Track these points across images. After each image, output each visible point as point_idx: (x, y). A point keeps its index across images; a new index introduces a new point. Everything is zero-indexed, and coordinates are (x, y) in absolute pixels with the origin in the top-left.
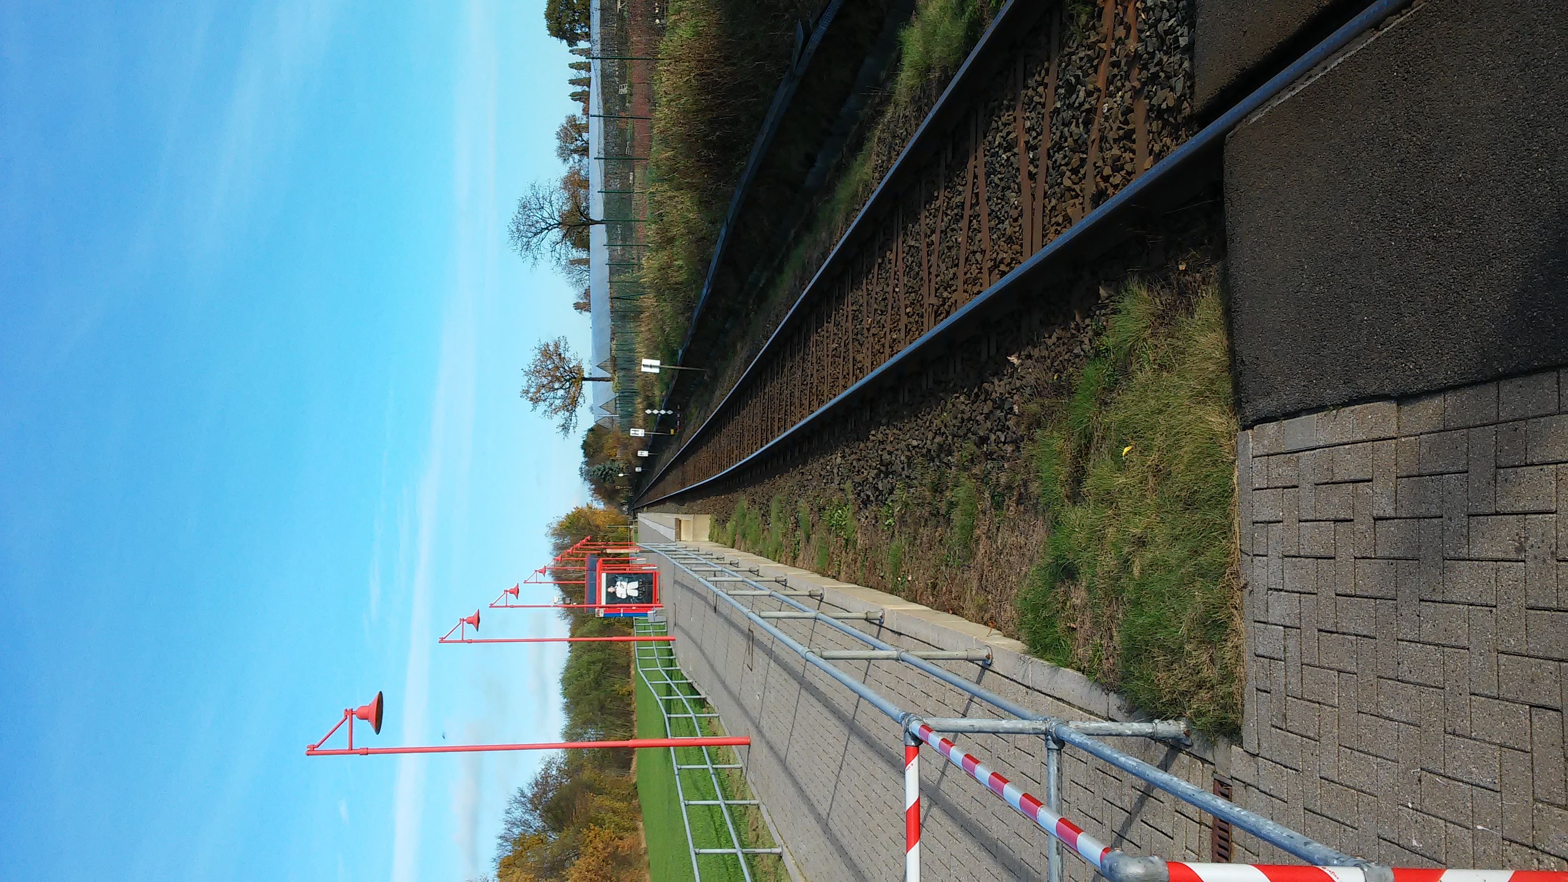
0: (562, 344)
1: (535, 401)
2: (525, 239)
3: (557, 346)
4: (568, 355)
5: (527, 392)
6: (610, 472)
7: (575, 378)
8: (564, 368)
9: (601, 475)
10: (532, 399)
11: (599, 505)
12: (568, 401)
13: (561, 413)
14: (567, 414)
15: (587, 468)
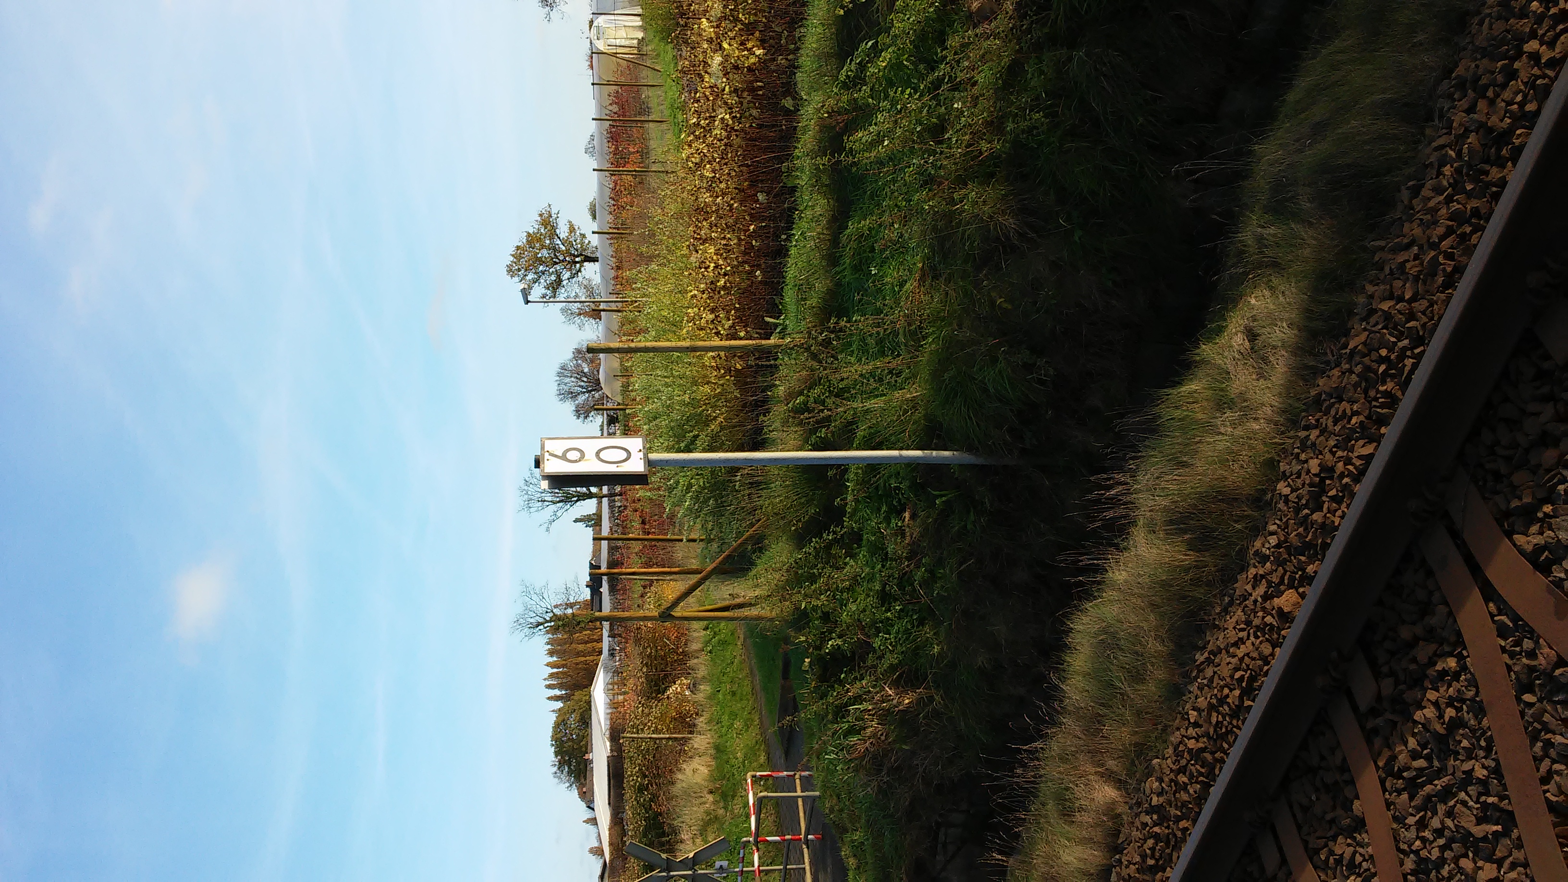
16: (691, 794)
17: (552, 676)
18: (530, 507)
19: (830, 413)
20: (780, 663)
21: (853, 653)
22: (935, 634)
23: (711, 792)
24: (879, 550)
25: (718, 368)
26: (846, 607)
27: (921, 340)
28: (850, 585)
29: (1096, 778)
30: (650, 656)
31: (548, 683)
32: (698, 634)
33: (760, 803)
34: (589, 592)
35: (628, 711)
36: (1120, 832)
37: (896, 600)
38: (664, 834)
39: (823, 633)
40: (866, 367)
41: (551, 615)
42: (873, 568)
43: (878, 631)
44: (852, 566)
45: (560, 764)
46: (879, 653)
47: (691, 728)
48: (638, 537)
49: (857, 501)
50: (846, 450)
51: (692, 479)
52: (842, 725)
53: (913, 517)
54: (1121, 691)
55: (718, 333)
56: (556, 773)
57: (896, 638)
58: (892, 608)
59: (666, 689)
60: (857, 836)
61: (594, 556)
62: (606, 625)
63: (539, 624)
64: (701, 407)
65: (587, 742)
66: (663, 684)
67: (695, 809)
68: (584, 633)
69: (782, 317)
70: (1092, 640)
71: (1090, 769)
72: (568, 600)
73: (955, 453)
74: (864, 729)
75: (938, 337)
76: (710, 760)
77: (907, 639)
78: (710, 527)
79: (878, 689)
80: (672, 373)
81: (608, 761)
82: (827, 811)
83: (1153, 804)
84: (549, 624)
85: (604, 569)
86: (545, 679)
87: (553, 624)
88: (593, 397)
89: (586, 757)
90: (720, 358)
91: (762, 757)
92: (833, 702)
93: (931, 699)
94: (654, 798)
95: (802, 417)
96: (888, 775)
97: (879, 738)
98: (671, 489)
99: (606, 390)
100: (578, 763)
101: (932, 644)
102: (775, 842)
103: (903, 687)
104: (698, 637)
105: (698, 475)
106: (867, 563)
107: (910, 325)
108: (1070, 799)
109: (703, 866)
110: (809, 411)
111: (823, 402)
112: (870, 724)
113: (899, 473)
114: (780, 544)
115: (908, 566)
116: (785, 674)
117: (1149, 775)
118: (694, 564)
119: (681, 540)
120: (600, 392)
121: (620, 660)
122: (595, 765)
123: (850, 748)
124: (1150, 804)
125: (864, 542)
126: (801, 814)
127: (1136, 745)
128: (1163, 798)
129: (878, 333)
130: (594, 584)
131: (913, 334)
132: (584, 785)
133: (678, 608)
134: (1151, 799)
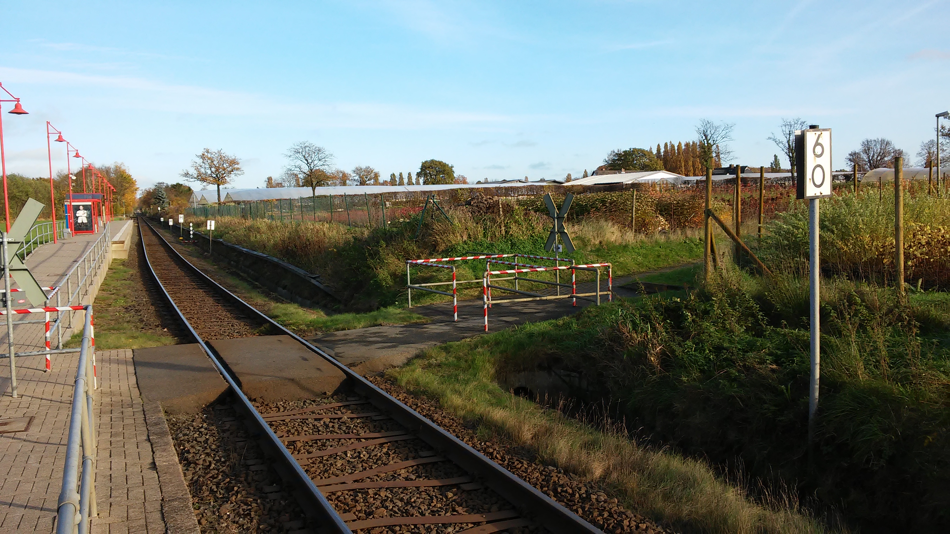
0: (239, 172)
1: (203, 157)
2: (301, 151)
3: (238, 169)
4: (232, 176)
5: (208, 152)
6: (162, 202)
7: (218, 180)
8: (224, 174)
9: (159, 196)
10: (203, 155)
11: (139, 195)
12: (204, 176)
13: (196, 172)
14: (196, 176)
15: (164, 187)
16: (600, 231)
17: (673, 146)
18: (785, 126)
19: (848, 319)
20: (677, 284)
21: (682, 328)
22: (694, 379)
23: (600, 242)
24: (750, 347)
25: (883, 247)
26: (713, 325)
27: (902, 383)
28: (727, 328)
29: (607, 466)
30: (683, 205)
31: (668, 144)
32: (697, 234)
33: (595, 270)
34: (726, 167)
35: (650, 193)
36: (576, 475)
37: (717, 356)
38: (577, 215)
39: (696, 310)
40: (881, 345)
41: (712, 143)
42: (738, 343)
43: (697, 344)
44: (740, 330)
45: (619, 154)
46: (682, 344)
47: (638, 231)
48: (763, 195)
49: (784, 335)
50: (820, 329)
51: (803, 230)
52: (638, 320)
53: (773, 370)
54: (658, 486)
55: (910, 246)
56: (614, 152)
57: (692, 355)
58: (711, 353)
59: (662, 215)
60: (575, 326)
61: (751, 169)
62: (704, 178)
63: (706, 136)
64: (855, 235)
65: (631, 170)
66: (666, 214)
67: (591, 233)
68: (700, 165)
69: (922, 291)
70: (689, 473)
71: (612, 462)
72: (722, 154)
73: (817, 400)
74: (636, 333)
75: (903, 394)
76: (619, 242)
77: (691, 361)
78: (769, 241)
79: (660, 342)
80: (880, 215)
81: (620, 183)
82: (589, 309)
83: (591, 495)
84: (706, 143)
85: (741, 175)
86: (671, 142)
87: (706, 145)
88: (865, 164)
89: (623, 170)
90: (891, 248)
91: (620, 273)
92: (652, 315)
93: (654, 373)
94: (598, 210)
95: (845, 301)
96: (609, 345)
97: (630, 341)
98: (795, 216)
99: (870, 173)
100: (619, 165)
101: (688, 376)
102: (572, 279)
103: (661, 357)
104: (695, 235)
105: (805, 233)
106: (742, 340)
107: (913, 376)
108: (595, 448)
109: (559, 238)
110: (850, 306)
111: (856, 315)
112: (639, 336)
113: (804, 363)
114: (756, 285)
115: (739, 365)
116: (670, 287)
117: (608, 495)
118: (743, 231)
119: (760, 223)
120: (869, 169)
121: (682, 187)
122: (618, 175)
123: (624, 324)
124: (591, 494)
125: (756, 338)
126: (587, 294)
127: (626, 491)
128: (595, 501)
129: (907, 354)
130: (732, 170)
131: (906, 378)
132: (606, 169)
133: (714, 221)
134: (594, 495)
